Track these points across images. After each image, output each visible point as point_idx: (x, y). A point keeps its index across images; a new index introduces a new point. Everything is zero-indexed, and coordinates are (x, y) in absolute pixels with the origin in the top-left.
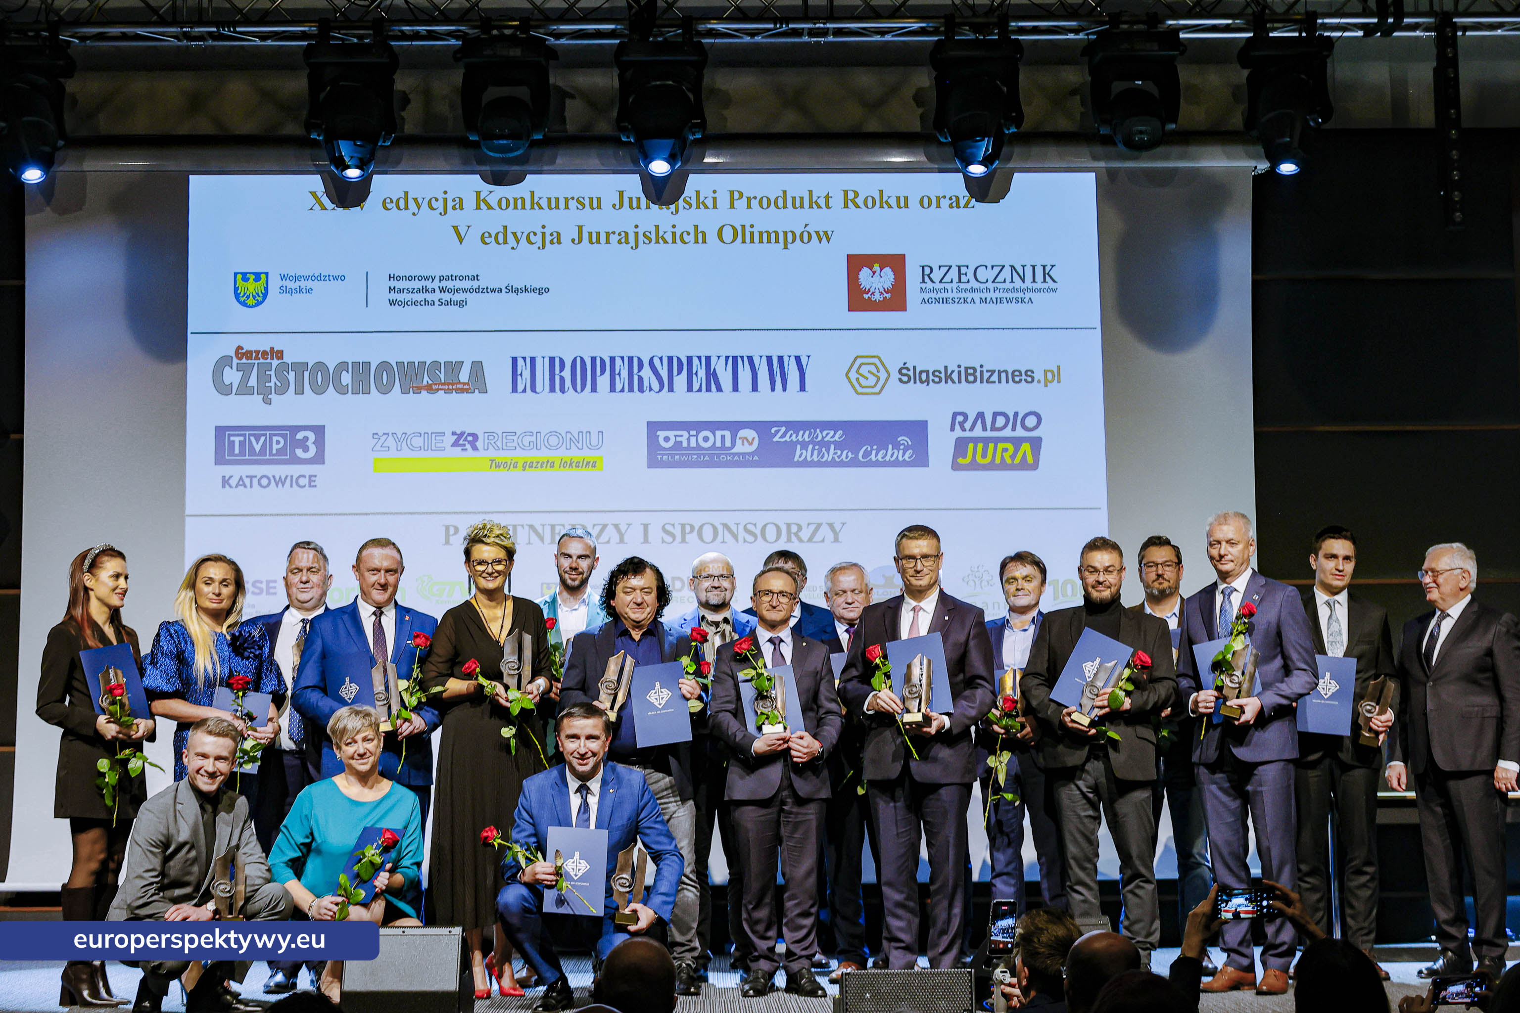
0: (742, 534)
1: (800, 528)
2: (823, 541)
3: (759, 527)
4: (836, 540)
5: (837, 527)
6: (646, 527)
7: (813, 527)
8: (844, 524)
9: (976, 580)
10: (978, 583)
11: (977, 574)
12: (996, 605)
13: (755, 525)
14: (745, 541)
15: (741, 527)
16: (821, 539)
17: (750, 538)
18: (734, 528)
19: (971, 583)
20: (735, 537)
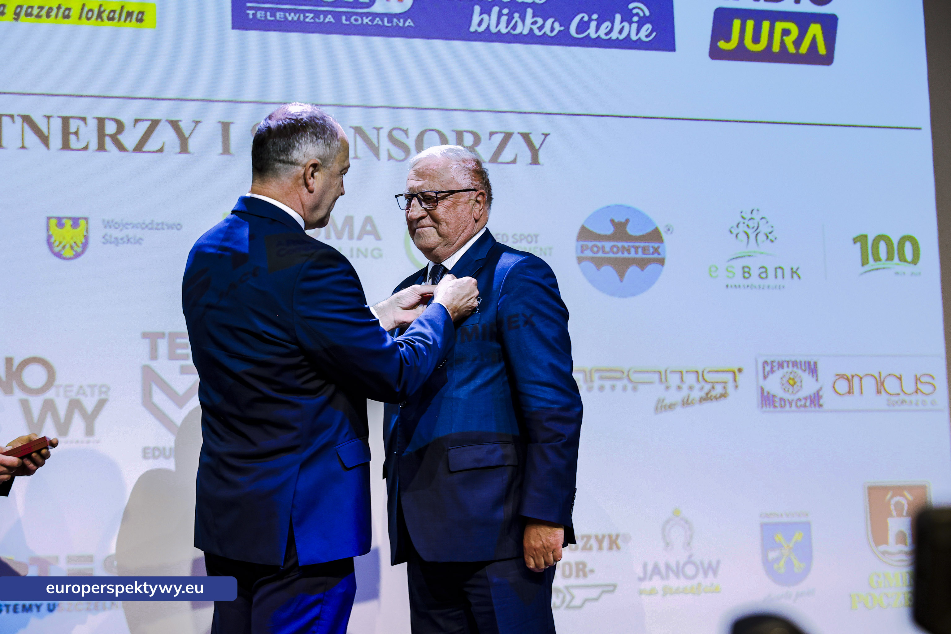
0: (385, 145)
1: (477, 139)
2: (514, 162)
3: (414, 134)
4: (535, 161)
5: (536, 140)
6: (226, 126)
7: (498, 138)
8: (546, 135)
9: (749, 232)
10: (752, 237)
11: (751, 224)
12: (779, 272)
13: (406, 132)
14: (390, 158)
15: (384, 134)
16: (511, 159)
17: (398, 153)
18: (372, 135)
19: (742, 236)
20: (375, 150)
